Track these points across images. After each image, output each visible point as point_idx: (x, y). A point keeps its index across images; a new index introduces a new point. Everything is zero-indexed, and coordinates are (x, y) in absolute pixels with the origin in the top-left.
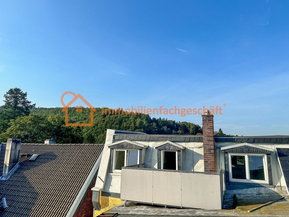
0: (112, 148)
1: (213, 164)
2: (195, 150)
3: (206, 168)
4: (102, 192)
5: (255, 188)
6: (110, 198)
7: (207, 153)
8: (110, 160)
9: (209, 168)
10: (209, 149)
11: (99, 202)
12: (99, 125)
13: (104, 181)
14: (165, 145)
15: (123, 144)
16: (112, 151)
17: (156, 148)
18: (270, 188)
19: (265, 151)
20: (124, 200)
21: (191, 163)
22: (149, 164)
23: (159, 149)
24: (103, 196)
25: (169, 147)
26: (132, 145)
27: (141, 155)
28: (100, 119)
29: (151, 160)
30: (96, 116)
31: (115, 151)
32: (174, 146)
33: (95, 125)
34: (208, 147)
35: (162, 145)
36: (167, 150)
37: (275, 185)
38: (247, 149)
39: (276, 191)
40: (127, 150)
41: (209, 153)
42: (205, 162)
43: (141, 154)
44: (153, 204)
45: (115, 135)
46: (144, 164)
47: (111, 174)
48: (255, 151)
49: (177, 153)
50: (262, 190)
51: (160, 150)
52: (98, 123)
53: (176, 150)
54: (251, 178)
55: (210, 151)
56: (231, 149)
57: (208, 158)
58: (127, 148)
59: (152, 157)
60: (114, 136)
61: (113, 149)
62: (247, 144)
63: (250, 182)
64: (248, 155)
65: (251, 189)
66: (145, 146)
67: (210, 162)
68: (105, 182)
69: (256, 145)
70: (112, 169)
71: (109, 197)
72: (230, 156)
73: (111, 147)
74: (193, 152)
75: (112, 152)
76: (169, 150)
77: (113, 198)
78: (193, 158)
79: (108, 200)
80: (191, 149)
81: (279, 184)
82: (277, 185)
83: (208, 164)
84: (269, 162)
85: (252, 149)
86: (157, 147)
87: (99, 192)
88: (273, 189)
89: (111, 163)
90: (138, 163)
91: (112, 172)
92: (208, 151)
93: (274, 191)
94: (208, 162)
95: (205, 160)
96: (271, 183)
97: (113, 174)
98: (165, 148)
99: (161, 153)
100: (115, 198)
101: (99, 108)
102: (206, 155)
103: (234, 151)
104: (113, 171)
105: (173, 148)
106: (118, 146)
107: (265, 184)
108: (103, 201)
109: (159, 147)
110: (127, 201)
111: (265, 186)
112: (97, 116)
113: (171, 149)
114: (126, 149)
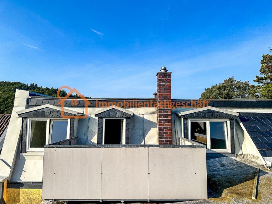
0: (24, 117)
1: (169, 133)
2: (146, 117)
3: (162, 138)
4: (8, 182)
5: (217, 159)
6: (22, 190)
7: (163, 120)
8: (22, 134)
9: (164, 138)
10: (165, 115)
11: (3, 199)
12: (9, 99)
13: (11, 165)
14: (109, 111)
15: (44, 110)
16: (25, 120)
17: (95, 115)
18: (232, 158)
19: (230, 116)
20: (48, 200)
21: (141, 132)
22: (83, 137)
23: (100, 116)
24: (9, 188)
25: (115, 113)
26: (58, 111)
27: (72, 126)
28: (11, 93)
29: (87, 132)
30: (5, 90)
31: (29, 121)
32: (121, 112)
33: (5, 99)
34: (164, 112)
35: (105, 112)
36: (111, 117)
37: (237, 154)
38: (210, 114)
39: (239, 160)
40: (50, 120)
41: (165, 120)
42: (160, 130)
43: (73, 124)
44: (102, 200)
45: (31, 99)
46: (78, 137)
47: (24, 154)
48: (218, 116)
49: (124, 121)
50: (225, 161)
51: (102, 118)
52: (8, 97)
53: (124, 118)
54: (212, 148)
55: (167, 117)
56: (191, 113)
57: (163, 125)
58: (51, 116)
59: (88, 128)
60: (28, 100)
61: (26, 118)
62: (210, 108)
63: (211, 152)
64: (210, 121)
65: (212, 160)
66: (79, 113)
67: (166, 130)
68: (12, 168)
69: (220, 109)
70: (25, 148)
71: (20, 189)
72: (189, 122)
73: (24, 115)
74: (143, 118)
75: (25, 123)
76: (115, 117)
77: (27, 190)
78: (143, 126)
79: (19, 194)
80: (140, 116)
81: (240, 153)
82: (239, 153)
83: (164, 133)
84: (232, 128)
85: (216, 114)
86: (98, 114)
87: (3, 183)
88: (235, 158)
89: (24, 138)
90: (68, 137)
91: (25, 152)
92: (164, 117)
93: (237, 161)
94: (163, 130)
95: (159, 128)
96: (233, 152)
97: (27, 154)
98: (109, 114)
99: (102, 122)
100: (31, 190)
101: (9, 82)
102: (161, 122)
103: (196, 116)
104: (27, 150)
105: (120, 115)
106: (36, 114)
107: (227, 153)
108: (9, 195)
109: (100, 113)
110: (55, 200)
111: (227, 156)
112: (7, 90)
113: (117, 116)
114: (49, 117)
